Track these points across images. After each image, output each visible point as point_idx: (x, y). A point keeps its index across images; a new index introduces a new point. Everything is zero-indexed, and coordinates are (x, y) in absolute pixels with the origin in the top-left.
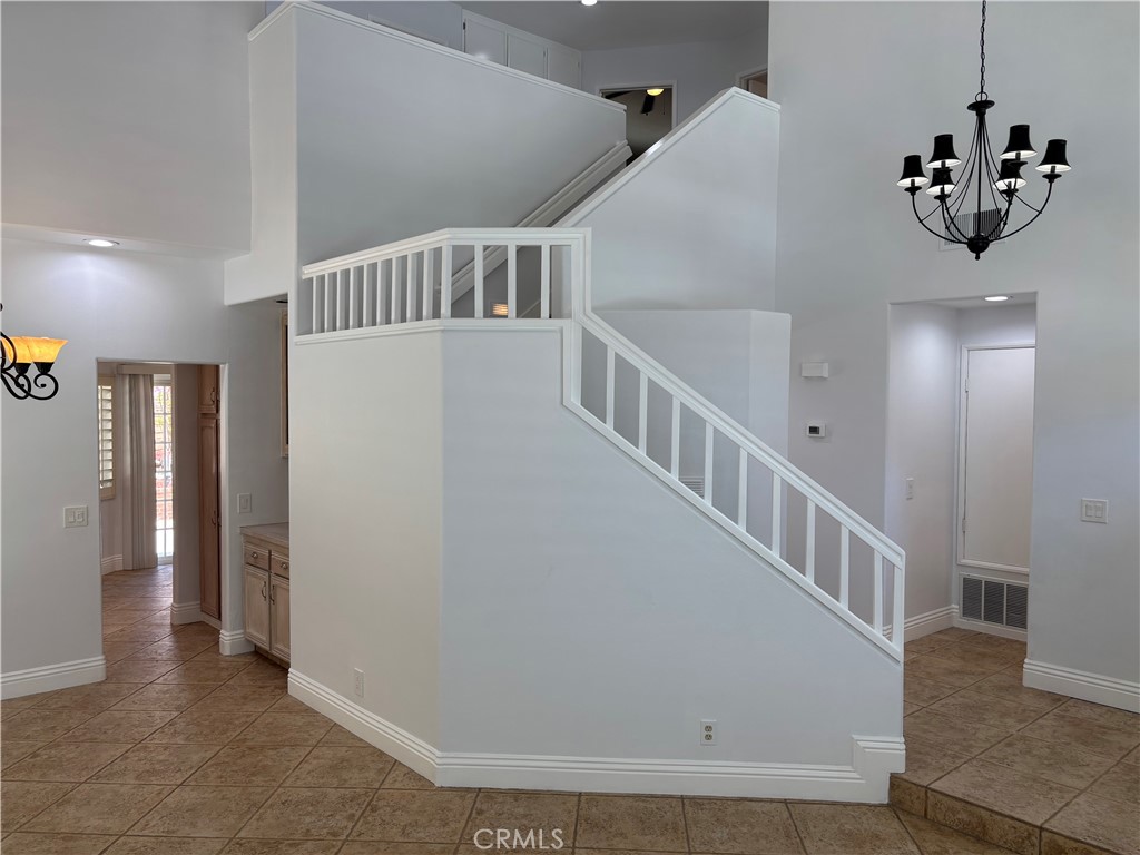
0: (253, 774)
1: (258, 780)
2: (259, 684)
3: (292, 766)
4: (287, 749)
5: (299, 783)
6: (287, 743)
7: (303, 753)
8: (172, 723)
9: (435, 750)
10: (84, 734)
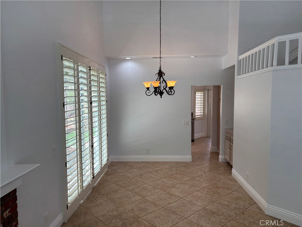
0: (215, 193)
1: (216, 195)
2: (226, 171)
3: (226, 194)
4: (226, 190)
5: (225, 200)
6: (226, 188)
7: (230, 191)
8: (202, 175)
9: (266, 203)
10: (183, 173)
